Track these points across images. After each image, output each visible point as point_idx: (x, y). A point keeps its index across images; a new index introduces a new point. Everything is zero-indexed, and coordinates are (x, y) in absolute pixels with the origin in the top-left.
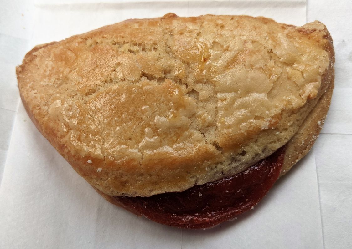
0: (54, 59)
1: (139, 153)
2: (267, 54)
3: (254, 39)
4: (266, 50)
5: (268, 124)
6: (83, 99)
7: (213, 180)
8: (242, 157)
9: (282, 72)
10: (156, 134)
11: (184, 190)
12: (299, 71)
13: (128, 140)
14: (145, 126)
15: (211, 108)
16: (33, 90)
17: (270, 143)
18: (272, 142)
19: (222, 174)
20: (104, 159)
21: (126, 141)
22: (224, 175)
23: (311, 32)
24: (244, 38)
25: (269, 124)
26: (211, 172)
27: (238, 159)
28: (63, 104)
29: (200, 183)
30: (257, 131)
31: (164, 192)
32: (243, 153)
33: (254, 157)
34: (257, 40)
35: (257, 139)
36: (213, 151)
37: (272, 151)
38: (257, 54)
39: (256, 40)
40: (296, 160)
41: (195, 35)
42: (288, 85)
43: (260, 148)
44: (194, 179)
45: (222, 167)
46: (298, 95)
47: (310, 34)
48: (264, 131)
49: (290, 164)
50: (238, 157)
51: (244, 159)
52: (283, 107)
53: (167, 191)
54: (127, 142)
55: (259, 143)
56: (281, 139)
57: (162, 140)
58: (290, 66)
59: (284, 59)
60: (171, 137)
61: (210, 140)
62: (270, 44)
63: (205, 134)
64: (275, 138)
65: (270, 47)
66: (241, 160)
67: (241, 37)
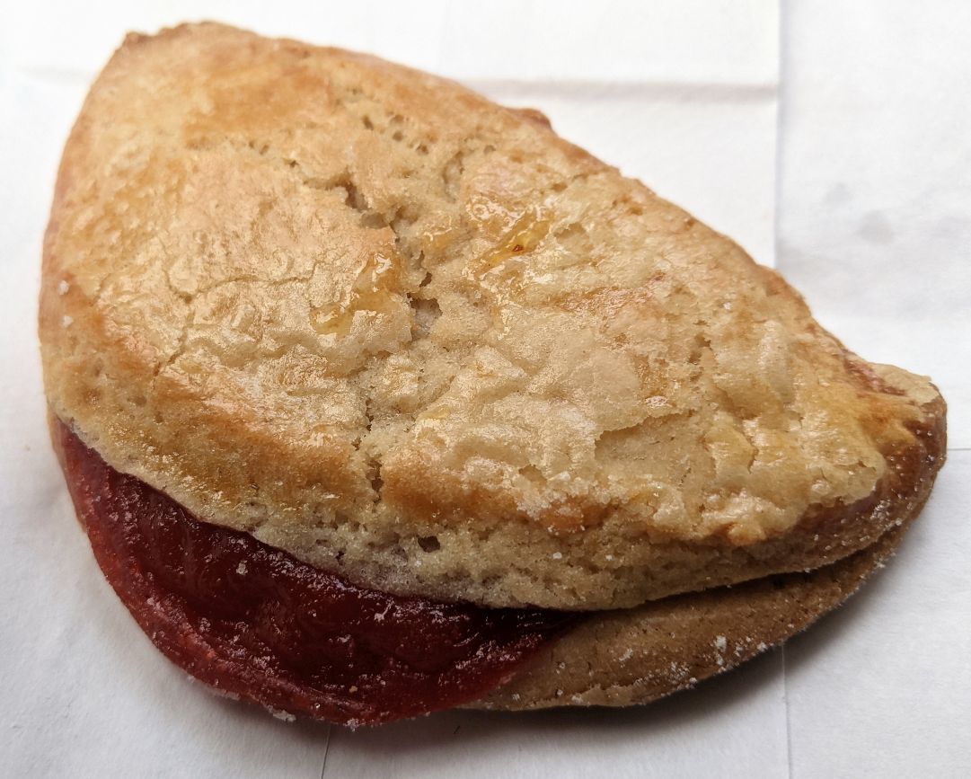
2: (690, 339)
3: (689, 285)
4: (697, 329)
5: (544, 507)
7: (302, 555)
8: (420, 553)
9: (696, 409)
15: (440, 370)
17: (519, 570)
18: (527, 572)
19: (338, 558)
22: (341, 564)
23: (883, 391)
24: (664, 267)
25: (548, 509)
26: (312, 528)
27: (406, 549)
29: (261, 534)
30: (502, 505)
32: (430, 544)
33: (451, 575)
34: (696, 293)
35: (493, 531)
36: (353, 473)
37: (512, 598)
38: (664, 320)
39: (692, 291)
40: (574, 694)
41: (545, 182)
42: (688, 456)
43: (483, 565)
44: (255, 513)
45: (350, 537)
46: (695, 500)
47: (875, 391)
48: (524, 520)
49: (550, 691)
50: (410, 545)
51: (422, 562)
52: (624, 496)
53: (168, 491)
55: (488, 546)
56: (559, 582)
58: (735, 415)
59: (728, 383)
61: (371, 442)
62: (720, 324)
63: (373, 423)
64: (543, 567)
65: (714, 330)
66: (412, 559)
67: (658, 259)
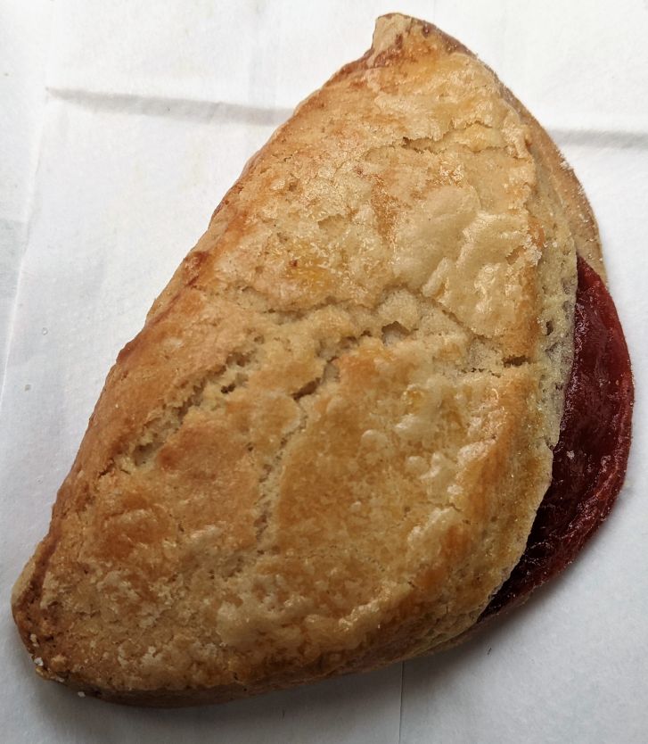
0: (109, 565)
1: (446, 510)
2: (407, 153)
3: (363, 151)
4: (399, 149)
5: (536, 247)
6: (261, 552)
7: (562, 413)
8: (555, 333)
9: (458, 154)
10: (425, 454)
11: (551, 477)
12: (472, 124)
13: (405, 516)
14: (398, 464)
15: (439, 321)
16: (142, 654)
17: (562, 270)
18: (563, 266)
19: (560, 390)
20: (413, 586)
21: (405, 519)
22: (563, 388)
25: (537, 245)
26: (547, 406)
27: (552, 344)
28: (239, 603)
29: (555, 440)
31: (533, 516)
32: (551, 327)
33: (566, 313)
34: (369, 147)
35: (544, 285)
37: (574, 276)
38: (397, 168)
39: (368, 149)
42: (487, 162)
43: (560, 293)
44: (544, 445)
45: (550, 380)
46: (512, 161)
50: (550, 341)
51: (560, 332)
52: (522, 200)
53: (537, 509)
54: (409, 519)
55: (551, 289)
57: (444, 450)
59: (438, 132)
60: (449, 431)
61: (496, 366)
62: (392, 134)
63: (477, 368)
64: (560, 255)
65: (398, 137)
66: (558, 340)
67: (343, 171)
